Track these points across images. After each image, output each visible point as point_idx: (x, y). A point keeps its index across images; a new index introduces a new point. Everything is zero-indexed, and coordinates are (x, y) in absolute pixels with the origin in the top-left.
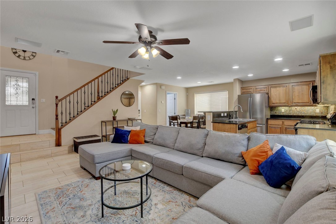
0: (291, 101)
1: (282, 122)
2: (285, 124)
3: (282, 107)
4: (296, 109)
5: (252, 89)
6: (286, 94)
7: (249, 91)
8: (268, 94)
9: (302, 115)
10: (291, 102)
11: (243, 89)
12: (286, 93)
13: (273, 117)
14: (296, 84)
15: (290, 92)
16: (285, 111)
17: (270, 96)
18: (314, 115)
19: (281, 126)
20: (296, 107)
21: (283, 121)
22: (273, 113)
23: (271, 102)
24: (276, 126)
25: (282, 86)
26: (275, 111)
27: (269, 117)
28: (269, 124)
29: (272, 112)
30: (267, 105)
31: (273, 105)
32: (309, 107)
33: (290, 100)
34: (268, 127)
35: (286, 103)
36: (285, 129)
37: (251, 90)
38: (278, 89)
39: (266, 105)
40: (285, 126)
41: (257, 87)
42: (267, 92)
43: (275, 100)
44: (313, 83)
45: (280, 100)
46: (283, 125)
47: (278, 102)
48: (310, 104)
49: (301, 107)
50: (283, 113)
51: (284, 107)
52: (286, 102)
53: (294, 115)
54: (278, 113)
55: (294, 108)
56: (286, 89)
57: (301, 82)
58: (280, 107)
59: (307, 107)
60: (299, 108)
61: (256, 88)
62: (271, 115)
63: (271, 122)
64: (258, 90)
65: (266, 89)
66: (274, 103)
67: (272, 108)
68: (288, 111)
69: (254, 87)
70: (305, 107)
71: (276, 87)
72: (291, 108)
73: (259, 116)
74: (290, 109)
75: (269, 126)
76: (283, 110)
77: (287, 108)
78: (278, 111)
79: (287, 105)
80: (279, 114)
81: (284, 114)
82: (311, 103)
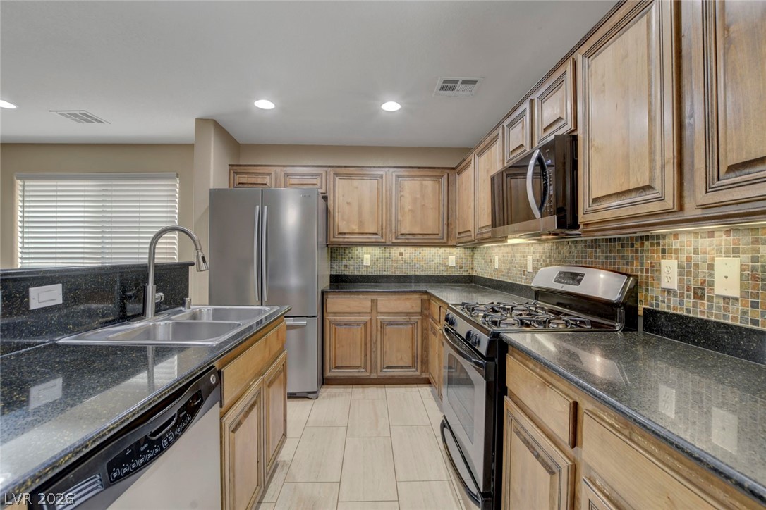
0: (393, 228)
1: (369, 304)
2: (380, 310)
3: (365, 249)
4: (401, 254)
5: (269, 174)
6: (380, 204)
7: (259, 181)
8: (325, 198)
9: (417, 273)
10: (394, 231)
11: (236, 173)
12: (380, 200)
13: (340, 282)
14: (407, 173)
15: (391, 199)
16: (371, 261)
17: (331, 208)
18: (445, 274)
19: (366, 318)
20: (402, 250)
21: (374, 297)
22: (339, 269)
23: (336, 228)
24: (352, 318)
25: (368, 175)
26: (344, 262)
27: (326, 283)
28: (328, 311)
29: (334, 266)
30: (322, 239)
31: (341, 240)
32: (433, 251)
33: (390, 225)
34: (327, 324)
35: (380, 233)
36: (379, 327)
37: (267, 180)
38: (356, 182)
39: (320, 240)
40: (381, 317)
41: (290, 170)
42: (323, 191)
43: (345, 223)
44: (448, 174)
45: (361, 223)
46: (374, 313)
47: (355, 227)
48: (441, 241)
49: (414, 249)
50: (367, 266)
51: (370, 249)
52: (380, 229)
53: (398, 273)
54: (352, 268)
55: (395, 252)
56: (380, 187)
57: (419, 168)
58: (360, 249)
59: (428, 249)
60: (408, 252)
61: (287, 175)
62: (332, 277)
63: (338, 303)
64: (293, 181)
65: (319, 180)
66: (345, 234)
67: (336, 250)
68: (381, 261)
69: (278, 169)
70: (424, 249)
71: (349, 176)
72: (387, 250)
73: (293, 280)
74: (387, 255)
75: (329, 318)
76: (366, 259)
77: (377, 251)
78: (352, 262)
79: (383, 240)
80: (357, 273)
81: (373, 271)
82: (443, 238)
